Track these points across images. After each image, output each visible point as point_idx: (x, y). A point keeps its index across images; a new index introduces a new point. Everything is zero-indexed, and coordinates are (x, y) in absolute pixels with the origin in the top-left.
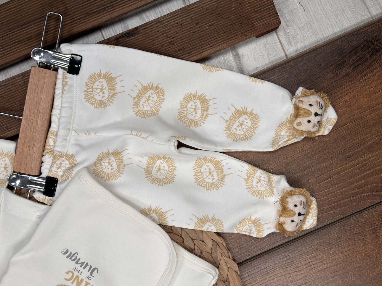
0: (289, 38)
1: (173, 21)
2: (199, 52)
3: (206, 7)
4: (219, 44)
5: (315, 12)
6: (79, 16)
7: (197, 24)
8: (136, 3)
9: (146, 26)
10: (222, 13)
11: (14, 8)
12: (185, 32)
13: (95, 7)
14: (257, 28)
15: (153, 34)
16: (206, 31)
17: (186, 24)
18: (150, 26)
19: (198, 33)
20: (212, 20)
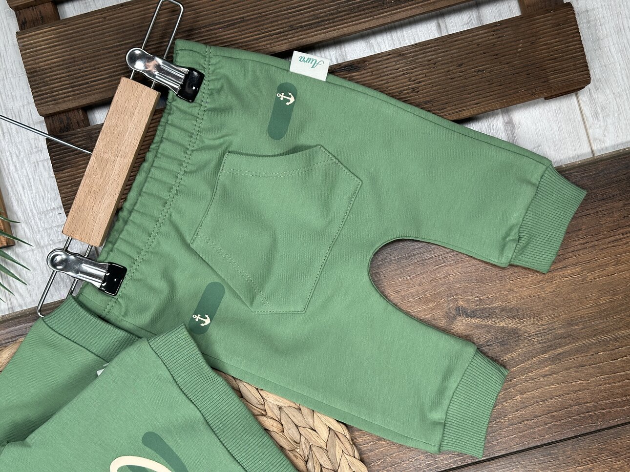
0: (596, 107)
1: (422, 56)
2: (456, 110)
3: (477, 41)
4: (489, 101)
6: (278, 29)
7: (460, 65)
8: (369, 21)
9: (380, 59)
10: (502, 55)
12: (439, 75)
13: (305, 18)
14: (552, 84)
15: (389, 72)
16: (472, 78)
17: (442, 64)
18: (385, 60)
19: (459, 80)
20: (484, 63)
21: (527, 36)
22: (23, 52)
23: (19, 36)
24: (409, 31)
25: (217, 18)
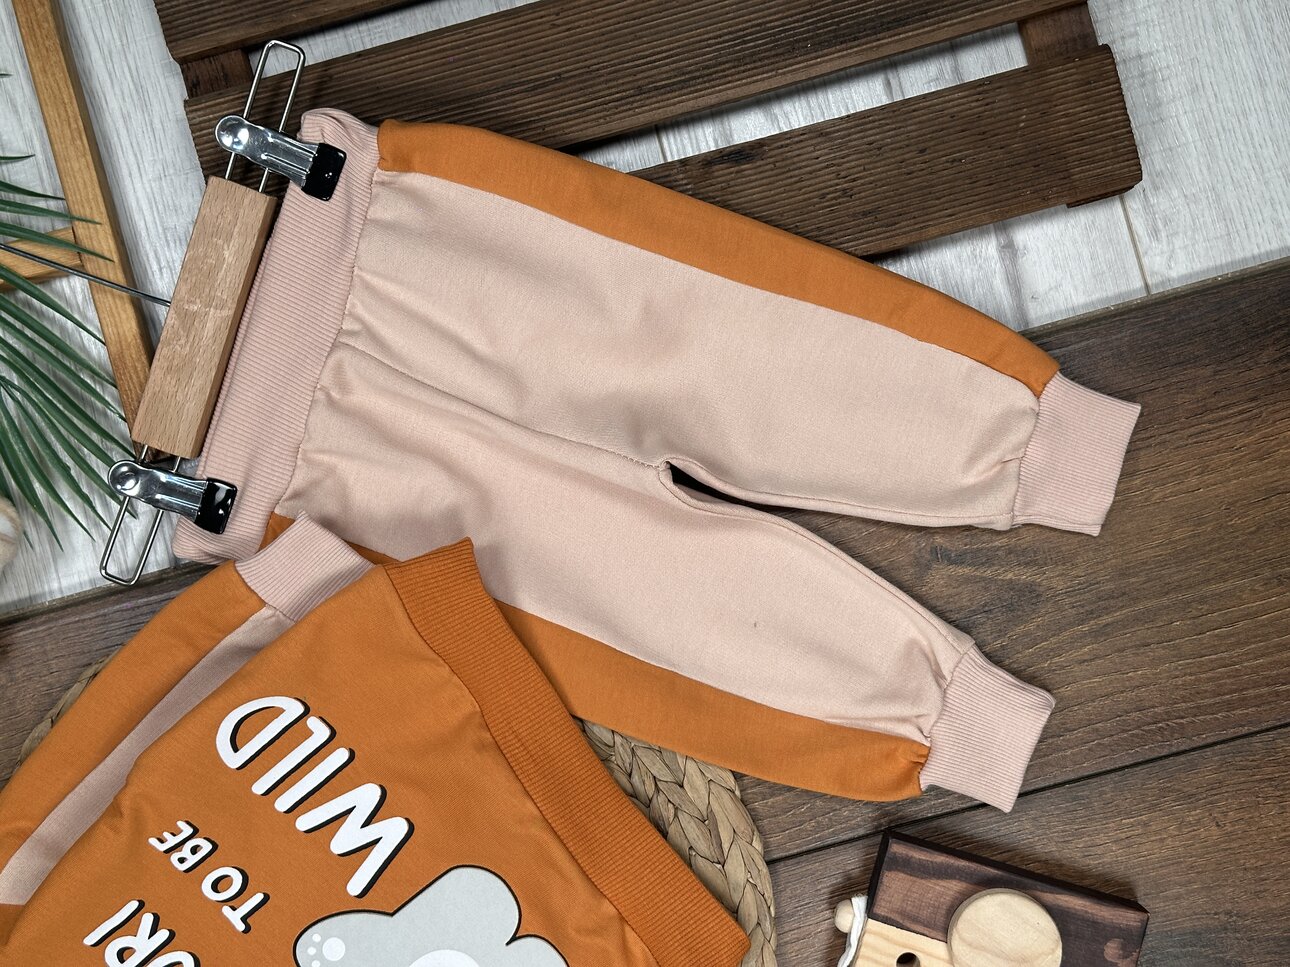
0: (1154, 220)
1: (858, 135)
2: (916, 227)
3: (951, 111)
4: (972, 211)
5: (1232, 161)
7: (922, 151)
8: (770, 77)
9: (788, 141)
10: (992, 133)
11: (452, 49)
12: (887, 168)
14: (1078, 183)
15: (803, 164)
16: (942, 173)
17: (892, 150)
18: (797, 142)
19: (920, 176)
20: (961, 148)
21: (1035, 102)
22: (198, 134)
23: (190, 106)
24: (838, 93)
25: (516, 75)
